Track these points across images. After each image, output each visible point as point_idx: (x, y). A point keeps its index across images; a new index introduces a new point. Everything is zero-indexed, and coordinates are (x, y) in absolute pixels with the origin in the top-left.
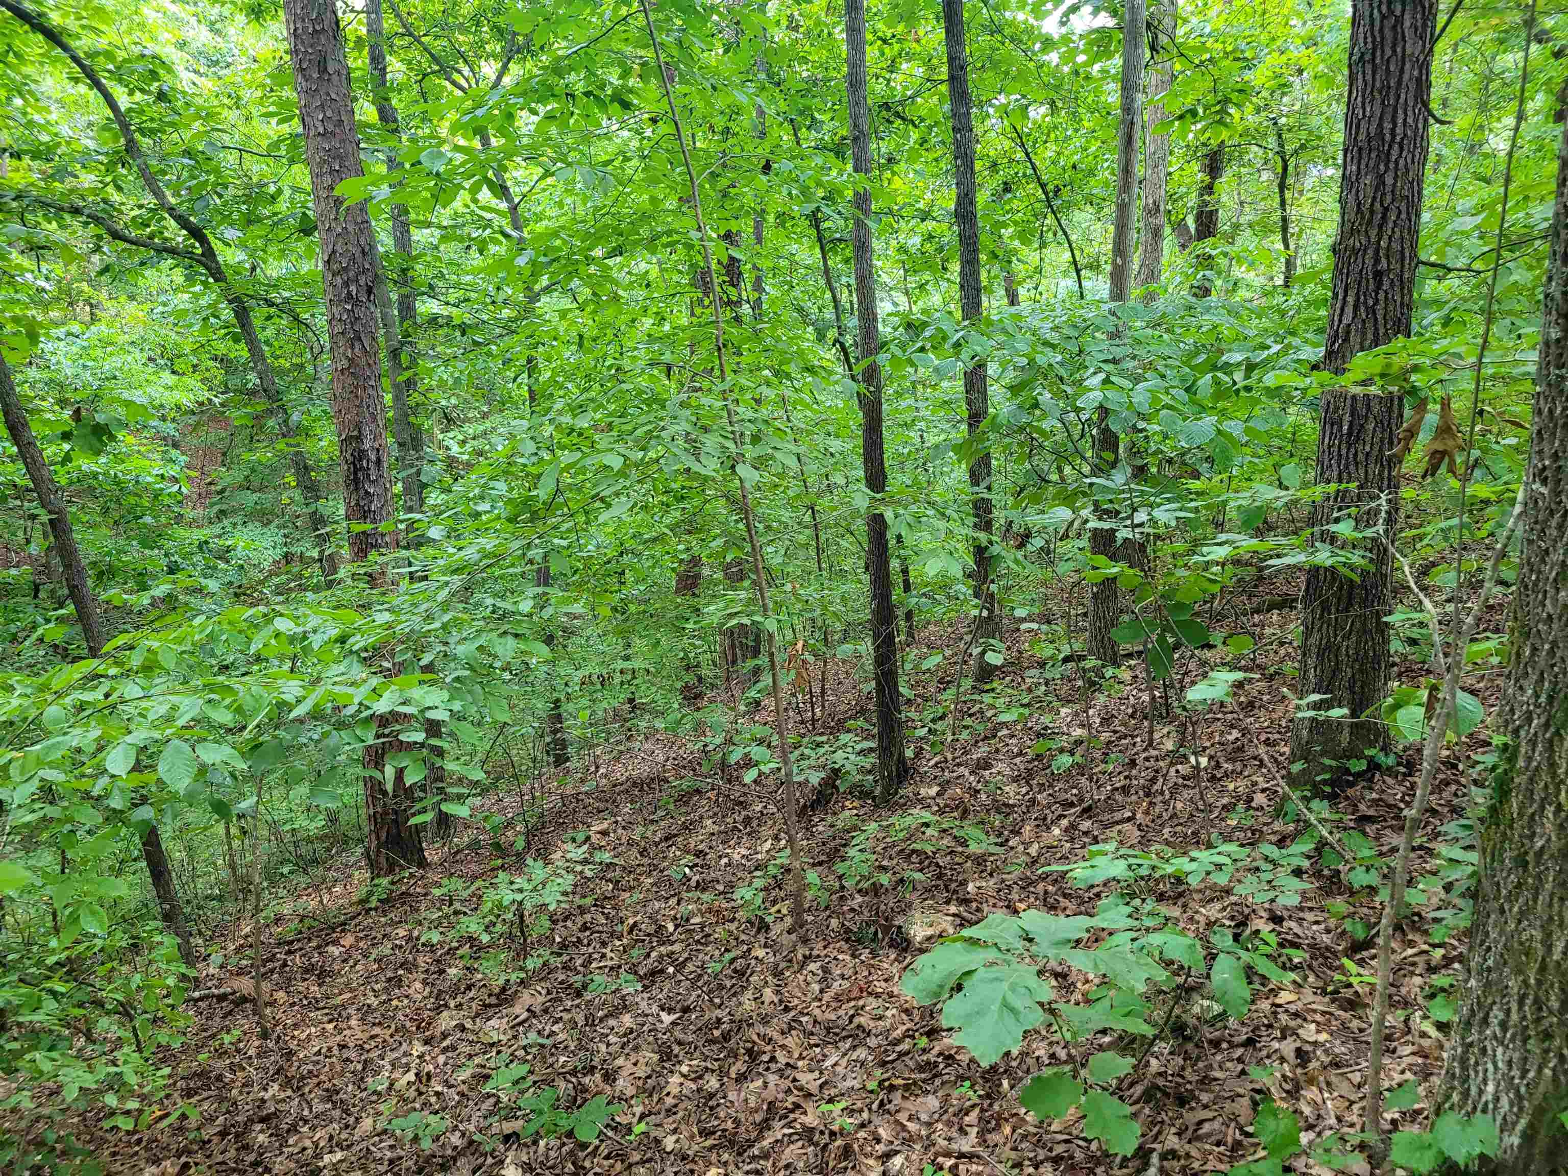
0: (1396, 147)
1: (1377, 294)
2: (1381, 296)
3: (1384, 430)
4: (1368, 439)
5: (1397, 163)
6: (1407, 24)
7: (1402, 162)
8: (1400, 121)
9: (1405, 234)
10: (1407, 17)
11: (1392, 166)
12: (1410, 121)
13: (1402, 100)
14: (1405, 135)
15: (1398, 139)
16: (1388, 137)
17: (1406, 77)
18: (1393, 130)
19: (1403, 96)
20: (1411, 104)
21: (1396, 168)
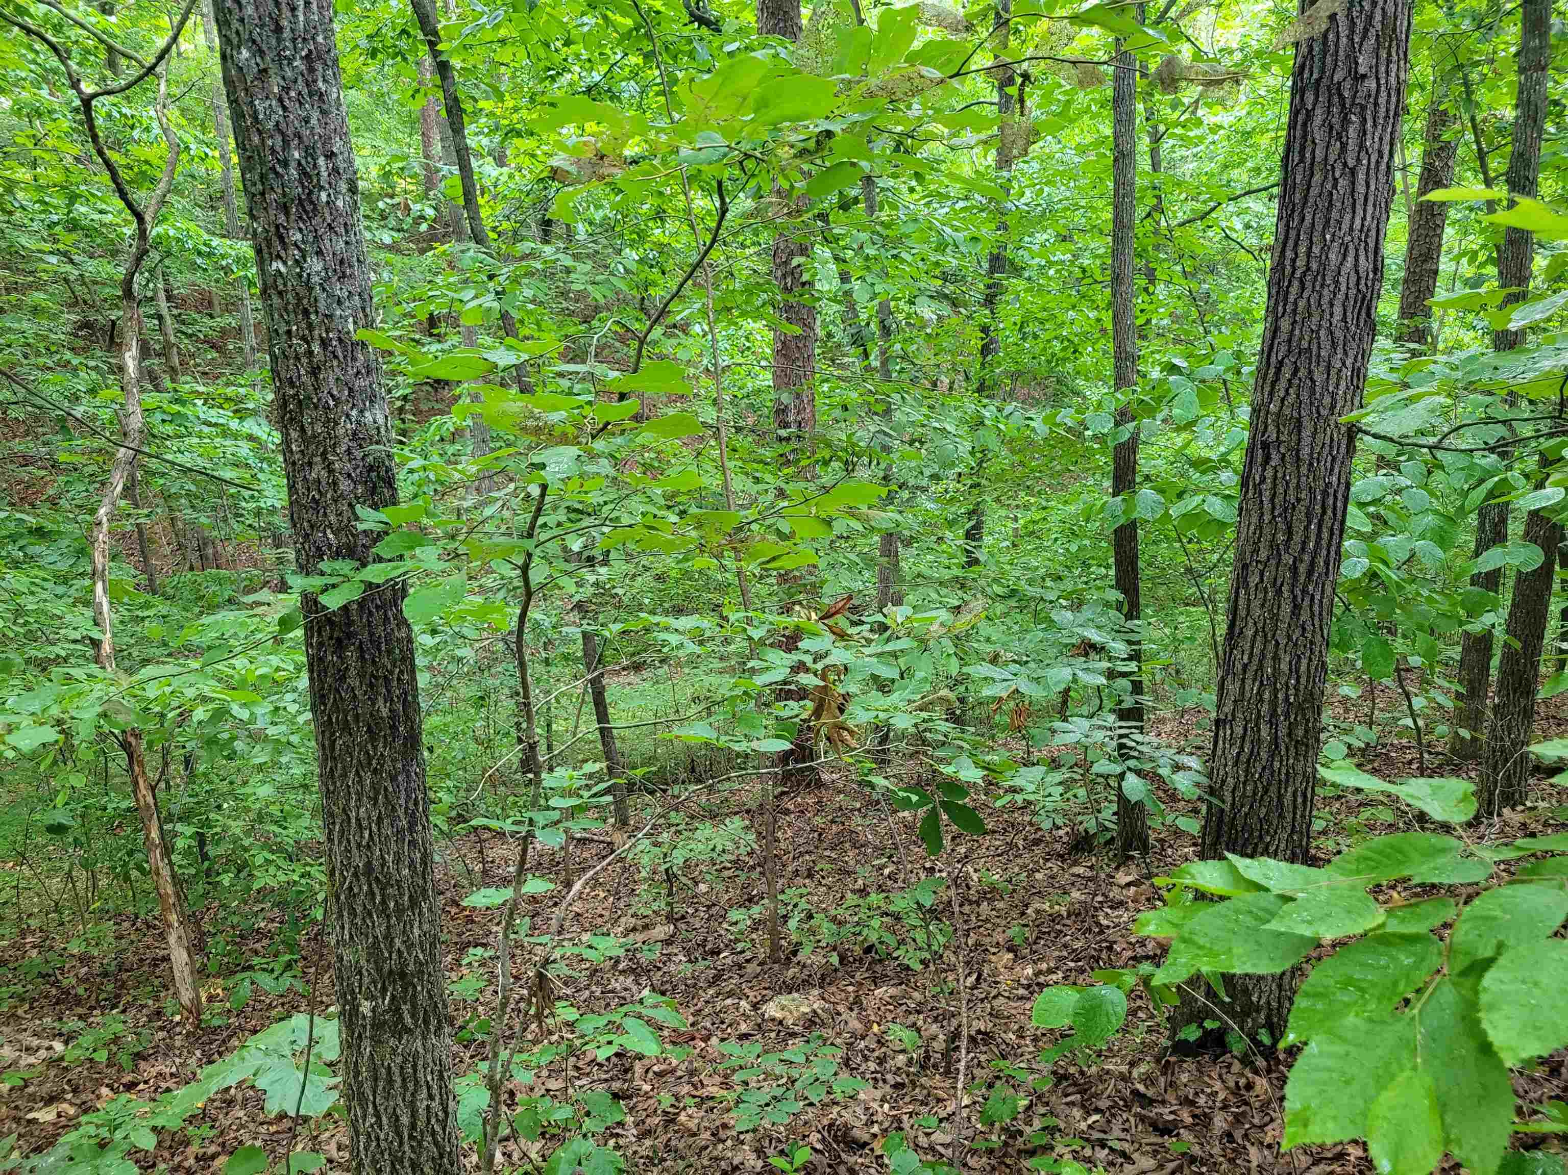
0: (1296, 284)
1: (1264, 470)
2: (1269, 473)
3: (1266, 642)
4: (1247, 647)
5: (1295, 303)
6: (1318, 120)
7: (1302, 304)
8: (1302, 250)
9: (1305, 399)
10: (1318, 111)
11: (1289, 308)
12: (1316, 250)
13: (1307, 222)
14: (1308, 269)
15: (1298, 274)
16: (1288, 269)
17: (1314, 192)
18: (1294, 261)
19: (1308, 218)
20: (1319, 227)
21: (1294, 311)
